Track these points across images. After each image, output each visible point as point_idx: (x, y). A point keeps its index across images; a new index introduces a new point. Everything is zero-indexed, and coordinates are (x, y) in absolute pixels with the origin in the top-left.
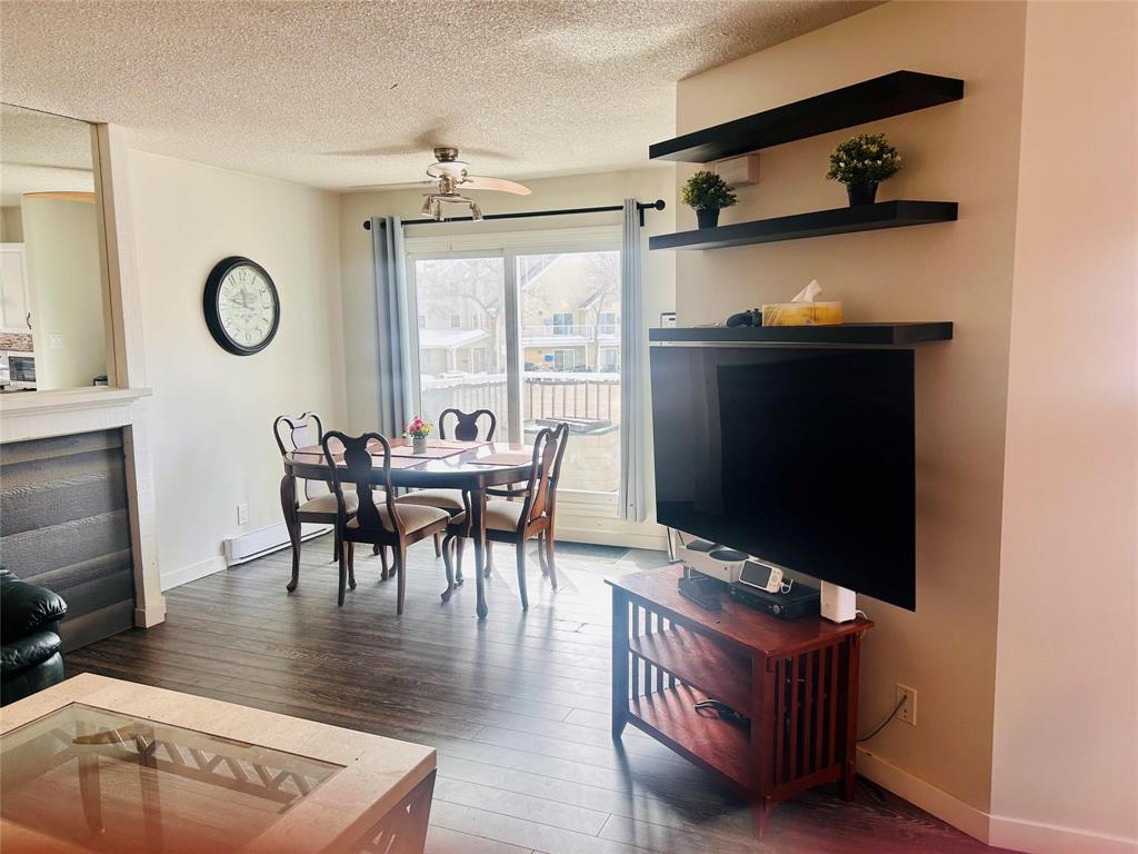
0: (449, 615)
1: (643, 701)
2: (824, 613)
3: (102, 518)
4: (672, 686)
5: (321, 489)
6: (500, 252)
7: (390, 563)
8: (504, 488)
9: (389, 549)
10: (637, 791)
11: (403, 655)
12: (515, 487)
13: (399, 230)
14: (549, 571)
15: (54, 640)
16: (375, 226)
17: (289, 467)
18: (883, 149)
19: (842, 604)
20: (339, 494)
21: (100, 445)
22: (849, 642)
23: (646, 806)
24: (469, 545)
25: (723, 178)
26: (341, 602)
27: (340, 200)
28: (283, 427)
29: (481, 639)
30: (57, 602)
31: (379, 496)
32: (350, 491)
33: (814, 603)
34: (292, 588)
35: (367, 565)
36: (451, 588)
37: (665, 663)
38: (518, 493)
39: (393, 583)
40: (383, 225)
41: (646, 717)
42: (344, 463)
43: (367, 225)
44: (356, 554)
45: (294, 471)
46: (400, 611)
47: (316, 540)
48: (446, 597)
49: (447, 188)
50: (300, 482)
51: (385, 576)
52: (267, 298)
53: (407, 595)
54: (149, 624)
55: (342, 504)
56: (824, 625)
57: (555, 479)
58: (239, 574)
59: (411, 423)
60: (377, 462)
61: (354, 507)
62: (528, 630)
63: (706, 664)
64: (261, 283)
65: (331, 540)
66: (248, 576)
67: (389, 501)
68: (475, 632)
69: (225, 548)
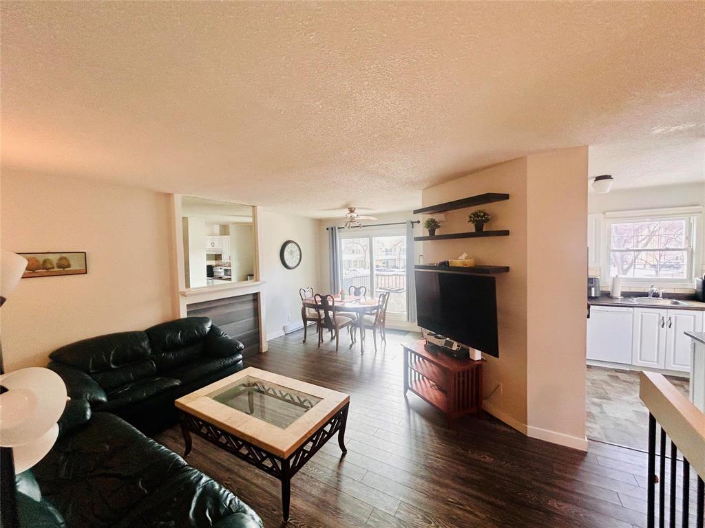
0: (352, 352)
1: (413, 383)
2: (471, 357)
3: (251, 319)
4: (423, 378)
5: (313, 311)
6: (368, 236)
7: (334, 335)
8: (369, 312)
9: (333, 331)
10: (411, 411)
11: (338, 364)
12: (373, 312)
13: (337, 230)
14: (383, 338)
15: (240, 356)
16: (330, 229)
17: (304, 304)
18: (485, 214)
19: (477, 355)
20: (319, 313)
21: (251, 298)
22: (479, 367)
23: (414, 417)
24: (358, 330)
25: (437, 220)
26: (319, 346)
27: (319, 222)
28: (302, 291)
29: (362, 360)
30: (241, 345)
31: (331, 313)
32: (322, 312)
33: (468, 354)
34: (304, 341)
35: (327, 335)
36: (353, 343)
37: (420, 372)
38: (374, 314)
39: (335, 341)
40: (332, 229)
41: (414, 388)
42: (320, 303)
43: (328, 229)
44: (323, 331)
45: (305, 305)
46: (337, 350)
47: (311, 326)
48: (351, 346)
49: (352, 220)
50: (307, 309)
51: (332, 338)
52: (298, 252)
53: (339, 345)
54: (263, 351)
55: (320, 316)
56: (471, 362)
57: (385, 310)
58: (287, 336)
59: (340, 290)
60: (330, 303)
61: (323, 317)
62: (377, 359)
63: (433, 372)
64: (297, 248)
65: (316, 326)
66: (291, 337)
67: (334, 315)
68: (360, 358)
69: (284, 328)
